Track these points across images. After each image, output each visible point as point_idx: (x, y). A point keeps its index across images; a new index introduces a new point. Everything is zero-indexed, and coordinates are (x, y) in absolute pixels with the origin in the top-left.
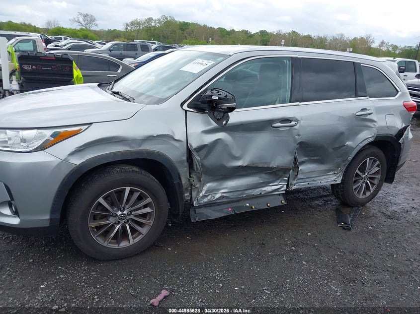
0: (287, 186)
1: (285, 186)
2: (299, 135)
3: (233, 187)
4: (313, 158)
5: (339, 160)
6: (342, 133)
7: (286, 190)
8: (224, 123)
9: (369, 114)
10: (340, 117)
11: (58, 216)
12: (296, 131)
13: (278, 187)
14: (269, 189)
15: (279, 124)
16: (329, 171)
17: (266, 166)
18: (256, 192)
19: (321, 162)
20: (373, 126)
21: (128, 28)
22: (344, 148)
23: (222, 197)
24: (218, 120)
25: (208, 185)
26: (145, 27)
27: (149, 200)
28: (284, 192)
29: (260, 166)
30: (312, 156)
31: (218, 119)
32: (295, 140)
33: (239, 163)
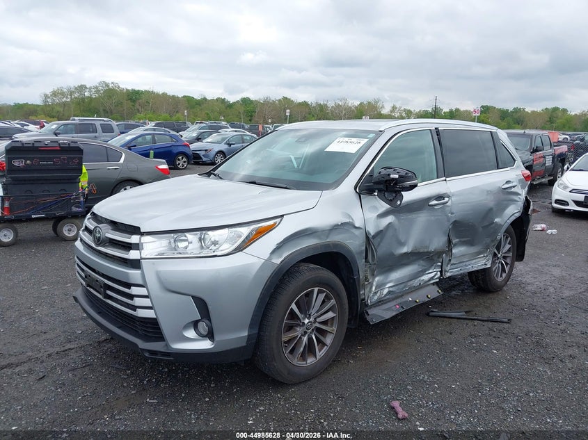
0: (441, 272)
1: (439, 273)
2: (452, 213)
3: (398, 280)
4: (463, 240)
5: (488, 240)
6: (491, 210)
7: (439, 278)
8: (399, 203)
9: (514, 187)
10: (488, 191)
11: (256, 331)
12: (448, 208)
13: (433, 274)
14: (426, 278)
15: (434, 202)
16: (480, 253)
17: (426, 250)
18: (416, 283)
19: (470, 243)
20: (519, 200)
21: (49, 100)
22: (494, 225)
23: (389, 293)
24: (389, 202)
25: (377, 279)
26: (76, 98)
27: (333, 301)
28: (438, 280)
29: (421, 251)
30: (463, 238)
31: (391, 200)
32: (448, 220)
33: (405, 250)
